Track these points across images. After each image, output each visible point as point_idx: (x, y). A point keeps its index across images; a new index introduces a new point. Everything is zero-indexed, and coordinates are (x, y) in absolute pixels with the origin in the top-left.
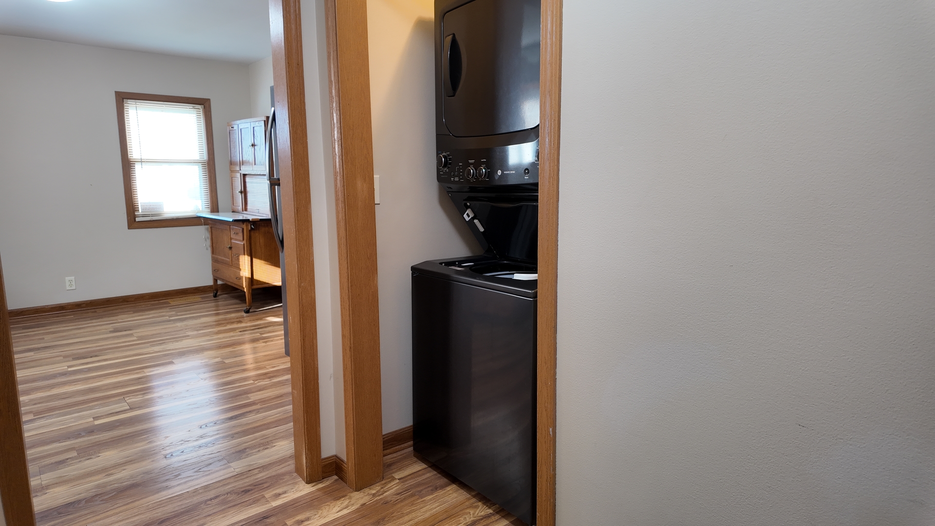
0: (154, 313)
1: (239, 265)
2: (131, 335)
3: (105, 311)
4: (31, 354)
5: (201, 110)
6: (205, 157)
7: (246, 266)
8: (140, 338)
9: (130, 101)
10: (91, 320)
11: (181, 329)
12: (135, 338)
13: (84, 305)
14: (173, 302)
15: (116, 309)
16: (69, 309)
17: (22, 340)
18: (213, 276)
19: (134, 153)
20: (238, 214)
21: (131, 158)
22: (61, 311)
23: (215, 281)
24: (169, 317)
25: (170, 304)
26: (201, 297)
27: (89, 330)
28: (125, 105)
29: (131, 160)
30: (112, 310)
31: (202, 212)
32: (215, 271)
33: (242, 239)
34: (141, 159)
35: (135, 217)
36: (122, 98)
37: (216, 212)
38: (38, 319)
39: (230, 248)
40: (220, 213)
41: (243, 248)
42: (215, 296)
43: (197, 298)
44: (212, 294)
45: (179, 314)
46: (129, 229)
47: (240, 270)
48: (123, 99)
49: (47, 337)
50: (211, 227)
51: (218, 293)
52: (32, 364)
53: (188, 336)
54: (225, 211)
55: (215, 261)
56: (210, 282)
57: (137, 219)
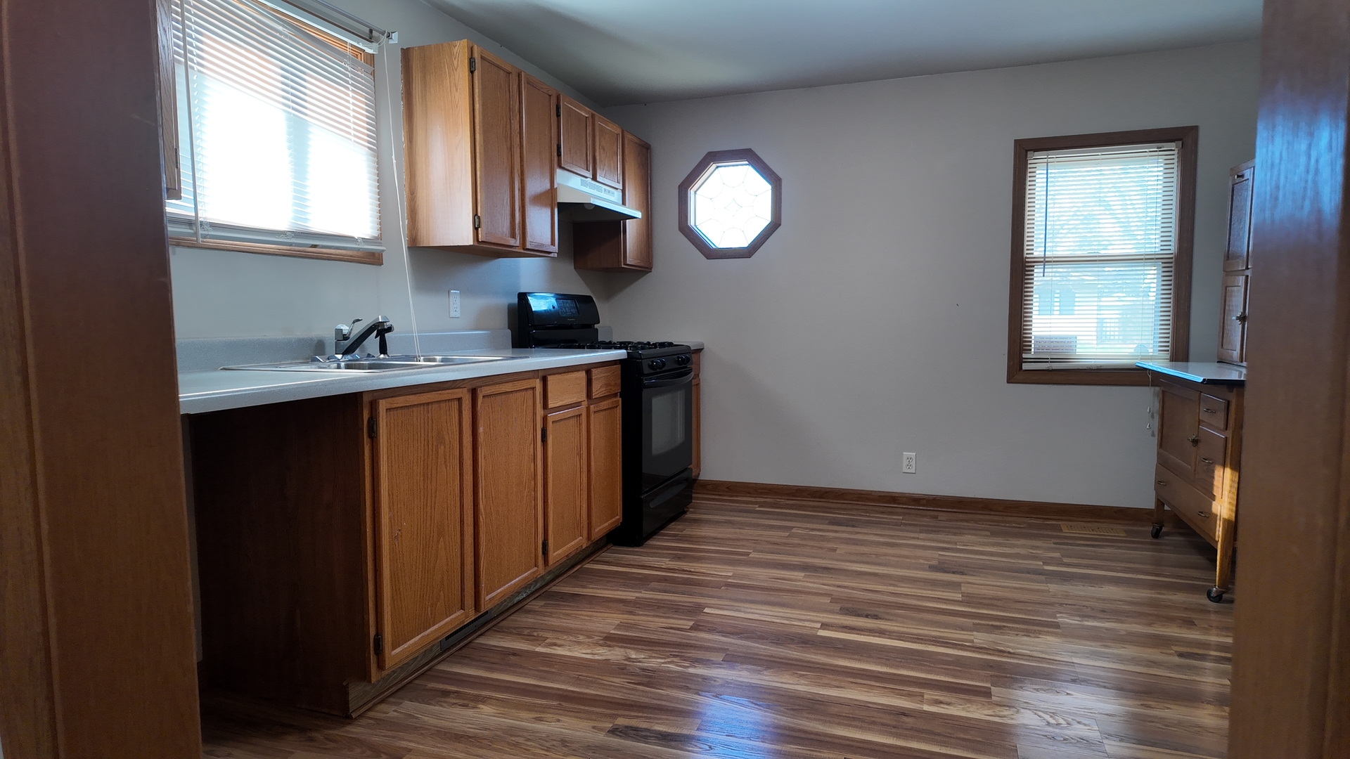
0: (1023, 546)
1: (1212, 485)
2: (955, 586)
3: (950, 520)
4: (800, 575)
5: (1176, 152)
6: (1173, 248)
7: (1226, 493)
8: (969, 600)
9: (1038, 155)
10: (921, 532)
11: (1053, 600)
12: (958, 597)
13: (925, 501)
14: (1067, 528)
15: (967, 521)
16: (903, 504)
17: (811, 543)
18: (1157, 494)
19: (1036, 247)
20: (1228, 366)
21: (1028, 256)
22: (890, 503)
23: (1160, 503)
24: (1045, 563)
25: (1061, 530)
26: (1126, 531)
27: (905, 552)
28: (1029, 162)
29: (1027, 260)
30: (962, 521)
31: (1151, 358)
32: (1160, 483)
33: (1222, 426)
34: (1045, 257)
35: (1021, 361)
36: (1025, 150)
37: (1182, 361)
38: (857, 509)
39: (1195, 442)
40: (1190, 364)
41: (1222, 450)
42: (1156, 534)
43: (1118, 530)
44: (1151, 528)
45: (1066, 560)
46: (1008, 382)
47: (1213, 497)
48: (1027, 151)
49: (842, 549)
50: (1163, 392)
51: (1164, 529)
52: (786, 598)
53: (1057, 626)
54: (1203, 359)
55: (1163, 463)
56: (1149, 503)
57: (1025, 366)
